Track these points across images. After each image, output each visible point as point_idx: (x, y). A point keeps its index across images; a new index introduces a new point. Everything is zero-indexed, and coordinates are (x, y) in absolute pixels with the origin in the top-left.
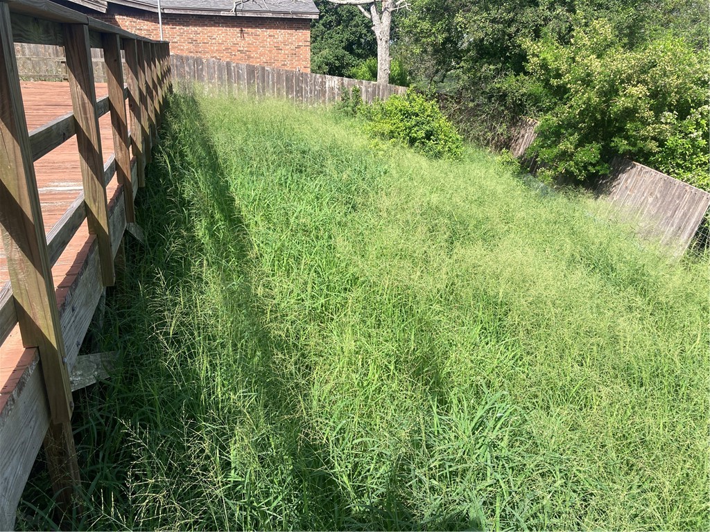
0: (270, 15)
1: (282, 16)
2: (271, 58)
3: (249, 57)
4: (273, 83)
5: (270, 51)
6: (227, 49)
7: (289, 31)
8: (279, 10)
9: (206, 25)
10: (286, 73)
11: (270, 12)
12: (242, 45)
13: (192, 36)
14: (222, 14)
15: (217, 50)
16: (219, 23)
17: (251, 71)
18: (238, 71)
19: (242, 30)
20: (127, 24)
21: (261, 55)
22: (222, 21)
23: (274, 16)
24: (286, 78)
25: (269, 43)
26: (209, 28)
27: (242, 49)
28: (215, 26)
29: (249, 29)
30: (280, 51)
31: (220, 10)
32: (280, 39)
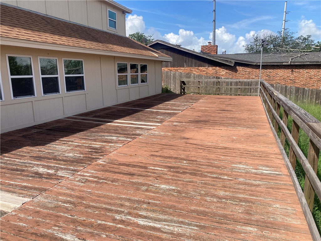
0: (308, 63)
1: (315, 63)
2: (306, 83)
3: (295, 82)
4: (309, 95)
5: (306, 79)
6: (284, 79)
7: (318, 70)
8: (314, 61)
9: (275, 69)
10: (316, 91)
11: (309, 62)
12: (292, 77)
13: (268, 73)
14: (284, 64)
15: (279, 79)
16: (282, 68)
17: (297, 90)
18: (290, 90)
19: (292, 70)
20: (241, 70)
21: (301, 81)
22: (283, 67)
23: (311, 64)
24: (316, 93)
25: (306, 76)
26: (276, 70)
27: (291, 78)
28: (279, 69)
29: (296, 70)
30: (312, 79)
31: (283, 63)
32: (312, 74)
